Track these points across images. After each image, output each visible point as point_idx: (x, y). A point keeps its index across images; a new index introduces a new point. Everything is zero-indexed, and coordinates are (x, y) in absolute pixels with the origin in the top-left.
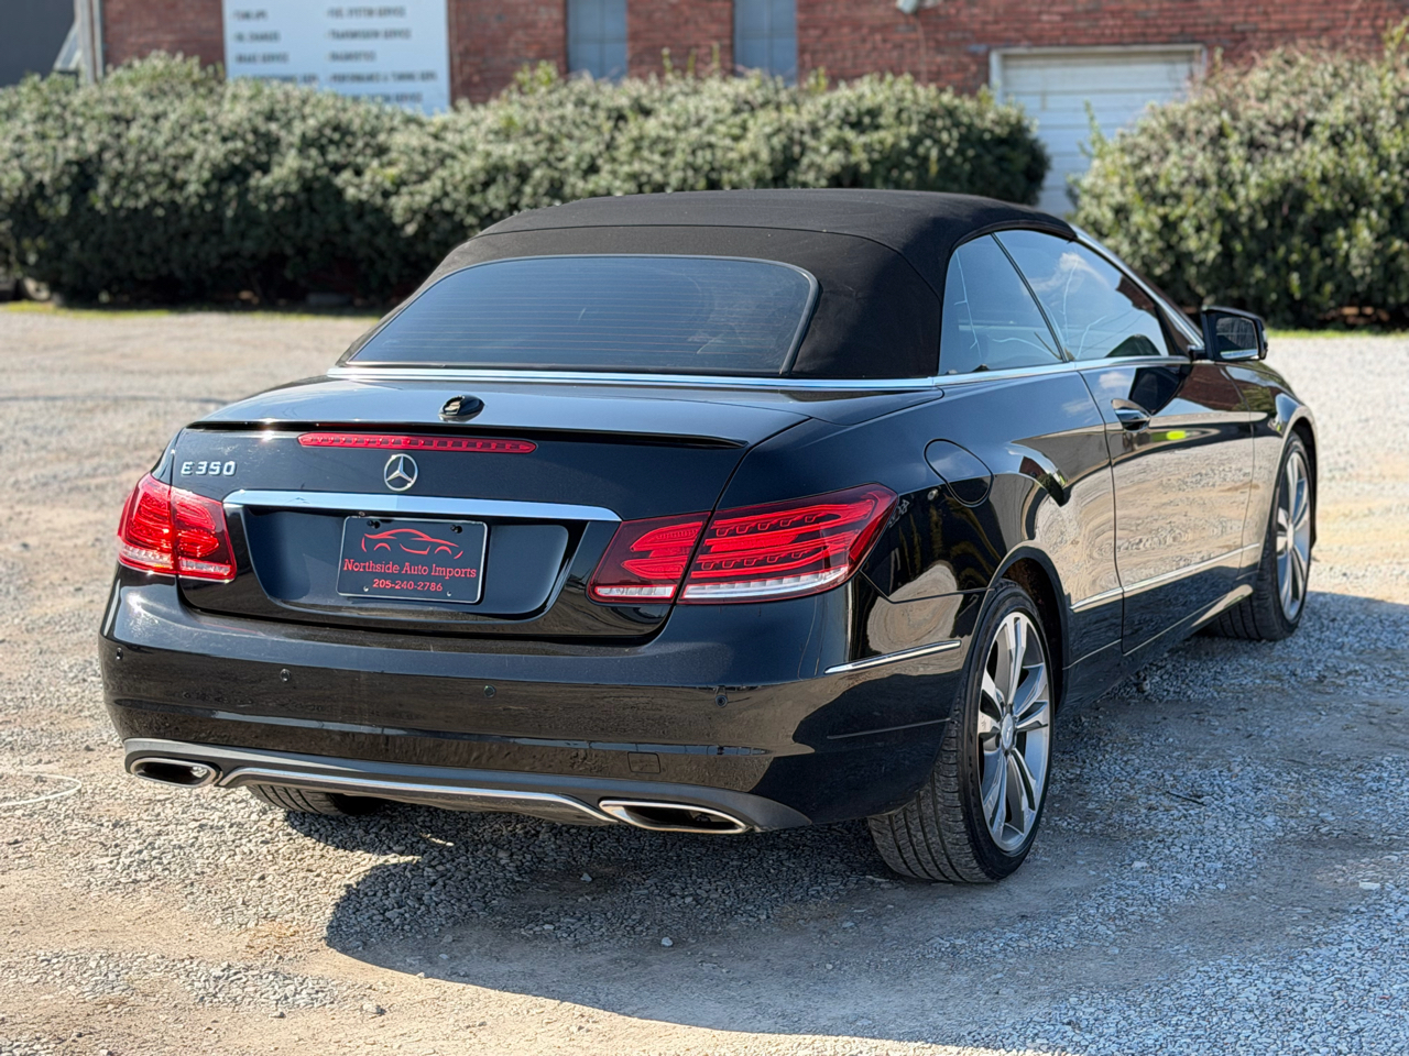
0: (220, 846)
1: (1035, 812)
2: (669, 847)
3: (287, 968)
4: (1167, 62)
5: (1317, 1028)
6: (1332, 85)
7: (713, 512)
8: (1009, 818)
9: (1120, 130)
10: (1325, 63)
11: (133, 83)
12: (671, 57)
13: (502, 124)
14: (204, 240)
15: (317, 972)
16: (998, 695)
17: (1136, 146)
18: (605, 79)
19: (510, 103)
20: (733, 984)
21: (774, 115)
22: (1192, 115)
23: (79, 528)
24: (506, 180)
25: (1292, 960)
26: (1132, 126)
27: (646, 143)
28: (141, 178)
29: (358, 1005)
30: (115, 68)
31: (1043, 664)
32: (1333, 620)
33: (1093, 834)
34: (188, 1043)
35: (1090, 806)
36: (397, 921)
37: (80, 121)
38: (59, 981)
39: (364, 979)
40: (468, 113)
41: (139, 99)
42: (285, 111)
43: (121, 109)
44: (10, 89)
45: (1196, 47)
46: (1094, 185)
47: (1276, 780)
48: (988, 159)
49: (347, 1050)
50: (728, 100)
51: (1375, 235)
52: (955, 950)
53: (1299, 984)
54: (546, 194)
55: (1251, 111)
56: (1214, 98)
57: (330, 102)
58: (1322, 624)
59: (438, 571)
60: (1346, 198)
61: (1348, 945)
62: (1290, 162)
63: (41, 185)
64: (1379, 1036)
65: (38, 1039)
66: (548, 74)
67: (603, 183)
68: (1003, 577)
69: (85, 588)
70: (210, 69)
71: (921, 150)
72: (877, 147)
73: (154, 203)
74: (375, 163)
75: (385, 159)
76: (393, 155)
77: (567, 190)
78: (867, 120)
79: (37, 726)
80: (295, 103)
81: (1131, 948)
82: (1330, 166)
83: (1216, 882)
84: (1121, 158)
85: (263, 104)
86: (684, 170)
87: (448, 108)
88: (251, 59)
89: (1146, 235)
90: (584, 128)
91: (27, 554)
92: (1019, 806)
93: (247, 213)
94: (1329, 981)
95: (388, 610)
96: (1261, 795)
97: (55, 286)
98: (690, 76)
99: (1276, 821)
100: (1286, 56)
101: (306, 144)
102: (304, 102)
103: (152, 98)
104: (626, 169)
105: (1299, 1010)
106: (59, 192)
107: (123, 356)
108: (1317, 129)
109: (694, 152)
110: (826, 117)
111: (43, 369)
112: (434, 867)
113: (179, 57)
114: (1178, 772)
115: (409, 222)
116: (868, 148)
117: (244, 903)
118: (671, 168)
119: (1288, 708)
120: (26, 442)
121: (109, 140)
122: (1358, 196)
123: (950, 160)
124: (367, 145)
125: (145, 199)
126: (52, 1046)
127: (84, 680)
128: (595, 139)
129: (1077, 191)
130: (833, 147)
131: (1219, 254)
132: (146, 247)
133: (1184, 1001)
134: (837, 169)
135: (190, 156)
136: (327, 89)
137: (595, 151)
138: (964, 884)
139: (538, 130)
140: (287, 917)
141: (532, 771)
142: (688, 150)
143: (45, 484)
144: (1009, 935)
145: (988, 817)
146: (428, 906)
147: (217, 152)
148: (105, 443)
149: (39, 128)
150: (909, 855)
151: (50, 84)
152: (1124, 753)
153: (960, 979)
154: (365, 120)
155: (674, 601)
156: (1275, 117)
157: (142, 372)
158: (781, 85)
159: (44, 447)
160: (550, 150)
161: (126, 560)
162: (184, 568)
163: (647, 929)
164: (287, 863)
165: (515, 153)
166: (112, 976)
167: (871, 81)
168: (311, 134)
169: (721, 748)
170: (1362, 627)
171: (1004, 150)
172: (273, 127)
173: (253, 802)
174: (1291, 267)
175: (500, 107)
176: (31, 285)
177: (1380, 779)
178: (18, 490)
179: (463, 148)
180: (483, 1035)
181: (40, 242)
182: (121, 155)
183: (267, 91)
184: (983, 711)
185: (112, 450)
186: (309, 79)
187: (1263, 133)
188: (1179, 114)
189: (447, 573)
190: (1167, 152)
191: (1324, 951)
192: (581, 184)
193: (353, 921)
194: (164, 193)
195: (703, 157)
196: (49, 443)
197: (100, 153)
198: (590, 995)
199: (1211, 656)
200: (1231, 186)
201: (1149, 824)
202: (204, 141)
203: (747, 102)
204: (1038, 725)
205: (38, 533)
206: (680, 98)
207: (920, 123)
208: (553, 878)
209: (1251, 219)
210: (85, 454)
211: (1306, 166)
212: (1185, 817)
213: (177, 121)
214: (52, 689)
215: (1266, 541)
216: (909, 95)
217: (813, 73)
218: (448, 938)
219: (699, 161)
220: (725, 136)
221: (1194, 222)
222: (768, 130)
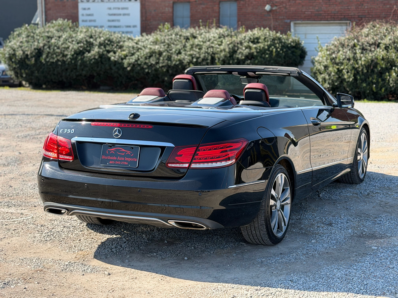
0: (69, 232)
1: (286, 227)
2: (188, 234)
3: (85, 263)
4: (340, 26)
5: (356, 283)
6: (386, 33)
7: (199, 145)
8: (278, 228)
9: (326, 44)
10: (384, 27)
11: (53, 27)
12: (202, 22)
13: (155, 40)
14: (72, 71)
15: (93, 264)
16: (276, 195)
17: (331, 49)
18: (183, 28)
19: (157, 34)
20: (203, 269)
21: (230, 39)
22: (346, 41)
23: (35, 148)
24: (155, 56)
25: (351, 266)
26: (330, 43)
27: (194, 46)
28: (55, 54)
29: (103, 273)
30: (48, 23)
31: (289, 187)
32: (374, 179)
33: (302, 233)
34: (58, 281)
35: (302, 226)
36: (115, 252)
37: (38, 37)
38: (25, 265)
39: (105, 266)
40: (146, 37)
41: (55, 32)
42: (95, 36)
43: (50, 34)
44: (19, 28)
45: (348, 22)
46: (319, 59)
47: (353, 220)
48: (290, 52)
49: (100, 284)
50: (217, 34)
51: (397, 75)
52: (262, 262)
53: (352, 272)
54: (166, 60)
55: (363, 40)
56: (353, 36)
57: (108, 33)
58: (371, 180)
59: (127, 159)
60: (389, 64)
61: (367, 263)
62: (374, 54)
63: (27, 55)
64: (372, 285)
65: (19, 279)
66: (168, 26)
67: (182, 57)
68: (278, 164)
69: (36, 164)
70: (75, 24)
71: (271, 49)
72: (259, 48)
73: (58, 60)
74: (119, 50)
75: (122, 49)
76: (124, 48)
77: (172, 59)
78: (256, 41)
79: (22, 200)
80: (97, 33)
81: (309, 262)
82: (385, 55)
83: (334, 246)
84: (326, 52)
85: (89, 34)
86: (205, 53)
87: (140, 35)
88: (86, 21)
89: (333, 74)
90: (177, 41)
91: (20, 155)
92: (282, 225)
93: (84, 63)
94: (360, 271)
95: (113, 169)
96: (348, 224)
97: (30, 83)
98: (207, 27)
99: (352, 231)
100: (373, 25)
101: (100, 45)
102: (100, 33)
103: (58, 31)
104: (189, 53)
105: (351, 279)
106: (32, 57)
107: (49, 102)
108: (381, 45)
109: (208, 49)
110: (244, 39)
111: (26, 106)
112: (125, 238)
113: (66, 20)
114: (327, 218)
115: (128, 67)
116: (256, 48)
117: (75, 246)
118: (201, 53)
119: (359, 202)
120: (21, 125)
121: (46, 43)
122: (392, 64)
123: (279, 52)
124: (117, 45)
125: (56, 59)
126: (23, 281)
127: (35, 189)
128: (180, 44)
129: (314, 61)
130: (246, 48)
131: (353, 79)
132: (56, 72)
133: (321, 276)
134: (247, 54)
135: (68, 48)
136: (107, 30)
137: (180, 48)
138: (266, 245)
139: (164, 42)
140: (86, 250)
141: (151, 212)
142: (206, 48)
143: (26, 137)
144: (277, 258)
145: (272, 227)
146: (123, 248)
147: (76, 47)
148: (42, 126)
149: (27, 39)
150: (251, 237)
151: (30, 27)
152: (313, 212)
153: (263, 269)
154: (117, 38)
155: (188, 168)
156: (370, 41)
157: (54, 107)
158: (232, 30)
159: (26, 127)
160: (168, 47)
161: (45, 155)
162: (60, 157)
163: (181, 255)
164: (87, 236)
165: (158, 48)
166: (39, 264)
167: (257, 30)
168: (102, 42)
169: (201, 207)
170: (381, 181)
171: (294, 49)
172: (92, 40)
173: (78, 221)
174: (373, 83)
175: (154, 35)
176: (24, 83)
177: (381, 220)
178: (18, 138)
179: (144, 47)
180: (136, 281)
181: (27, 71)
182: (49, 47)
183: (90, 30)
184: (271, 199)
185: (44, 128)
186: (102, 27)
187: (366, 46)
188: (343, 40)
189: (129, 159)
190: (339, 51)
191: (360, 264)
192: (176, 57)
193: (103, 251)
194: (61, 58)
195: (210, 50)
196: (27, 126)
197: (44, 47)
198: (165, 271)
199: (339, 188)
200: (357, 61)
201: (317, 231)
202: (72, 44)
203: (223, 35)
204: (287, 204)
205: (23, 150)
206: (204, 34)
207: (271, 41)
208: (157, 242)
209: (362, 70)
210: (37, 129)
211: (378, 55)
212: (327, 229)
213: (65, 38)
214: (26, 191)
215: (354, 157)
216: (268, 34)
217: (241, 27)
218: (128, 256)
219: (209, 51)
220: (216, 44)
221: (347, 71)
222: (228, 43)
